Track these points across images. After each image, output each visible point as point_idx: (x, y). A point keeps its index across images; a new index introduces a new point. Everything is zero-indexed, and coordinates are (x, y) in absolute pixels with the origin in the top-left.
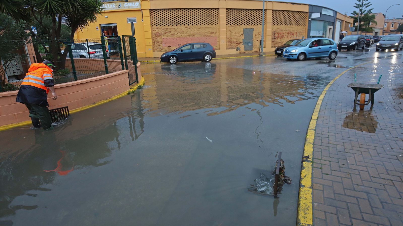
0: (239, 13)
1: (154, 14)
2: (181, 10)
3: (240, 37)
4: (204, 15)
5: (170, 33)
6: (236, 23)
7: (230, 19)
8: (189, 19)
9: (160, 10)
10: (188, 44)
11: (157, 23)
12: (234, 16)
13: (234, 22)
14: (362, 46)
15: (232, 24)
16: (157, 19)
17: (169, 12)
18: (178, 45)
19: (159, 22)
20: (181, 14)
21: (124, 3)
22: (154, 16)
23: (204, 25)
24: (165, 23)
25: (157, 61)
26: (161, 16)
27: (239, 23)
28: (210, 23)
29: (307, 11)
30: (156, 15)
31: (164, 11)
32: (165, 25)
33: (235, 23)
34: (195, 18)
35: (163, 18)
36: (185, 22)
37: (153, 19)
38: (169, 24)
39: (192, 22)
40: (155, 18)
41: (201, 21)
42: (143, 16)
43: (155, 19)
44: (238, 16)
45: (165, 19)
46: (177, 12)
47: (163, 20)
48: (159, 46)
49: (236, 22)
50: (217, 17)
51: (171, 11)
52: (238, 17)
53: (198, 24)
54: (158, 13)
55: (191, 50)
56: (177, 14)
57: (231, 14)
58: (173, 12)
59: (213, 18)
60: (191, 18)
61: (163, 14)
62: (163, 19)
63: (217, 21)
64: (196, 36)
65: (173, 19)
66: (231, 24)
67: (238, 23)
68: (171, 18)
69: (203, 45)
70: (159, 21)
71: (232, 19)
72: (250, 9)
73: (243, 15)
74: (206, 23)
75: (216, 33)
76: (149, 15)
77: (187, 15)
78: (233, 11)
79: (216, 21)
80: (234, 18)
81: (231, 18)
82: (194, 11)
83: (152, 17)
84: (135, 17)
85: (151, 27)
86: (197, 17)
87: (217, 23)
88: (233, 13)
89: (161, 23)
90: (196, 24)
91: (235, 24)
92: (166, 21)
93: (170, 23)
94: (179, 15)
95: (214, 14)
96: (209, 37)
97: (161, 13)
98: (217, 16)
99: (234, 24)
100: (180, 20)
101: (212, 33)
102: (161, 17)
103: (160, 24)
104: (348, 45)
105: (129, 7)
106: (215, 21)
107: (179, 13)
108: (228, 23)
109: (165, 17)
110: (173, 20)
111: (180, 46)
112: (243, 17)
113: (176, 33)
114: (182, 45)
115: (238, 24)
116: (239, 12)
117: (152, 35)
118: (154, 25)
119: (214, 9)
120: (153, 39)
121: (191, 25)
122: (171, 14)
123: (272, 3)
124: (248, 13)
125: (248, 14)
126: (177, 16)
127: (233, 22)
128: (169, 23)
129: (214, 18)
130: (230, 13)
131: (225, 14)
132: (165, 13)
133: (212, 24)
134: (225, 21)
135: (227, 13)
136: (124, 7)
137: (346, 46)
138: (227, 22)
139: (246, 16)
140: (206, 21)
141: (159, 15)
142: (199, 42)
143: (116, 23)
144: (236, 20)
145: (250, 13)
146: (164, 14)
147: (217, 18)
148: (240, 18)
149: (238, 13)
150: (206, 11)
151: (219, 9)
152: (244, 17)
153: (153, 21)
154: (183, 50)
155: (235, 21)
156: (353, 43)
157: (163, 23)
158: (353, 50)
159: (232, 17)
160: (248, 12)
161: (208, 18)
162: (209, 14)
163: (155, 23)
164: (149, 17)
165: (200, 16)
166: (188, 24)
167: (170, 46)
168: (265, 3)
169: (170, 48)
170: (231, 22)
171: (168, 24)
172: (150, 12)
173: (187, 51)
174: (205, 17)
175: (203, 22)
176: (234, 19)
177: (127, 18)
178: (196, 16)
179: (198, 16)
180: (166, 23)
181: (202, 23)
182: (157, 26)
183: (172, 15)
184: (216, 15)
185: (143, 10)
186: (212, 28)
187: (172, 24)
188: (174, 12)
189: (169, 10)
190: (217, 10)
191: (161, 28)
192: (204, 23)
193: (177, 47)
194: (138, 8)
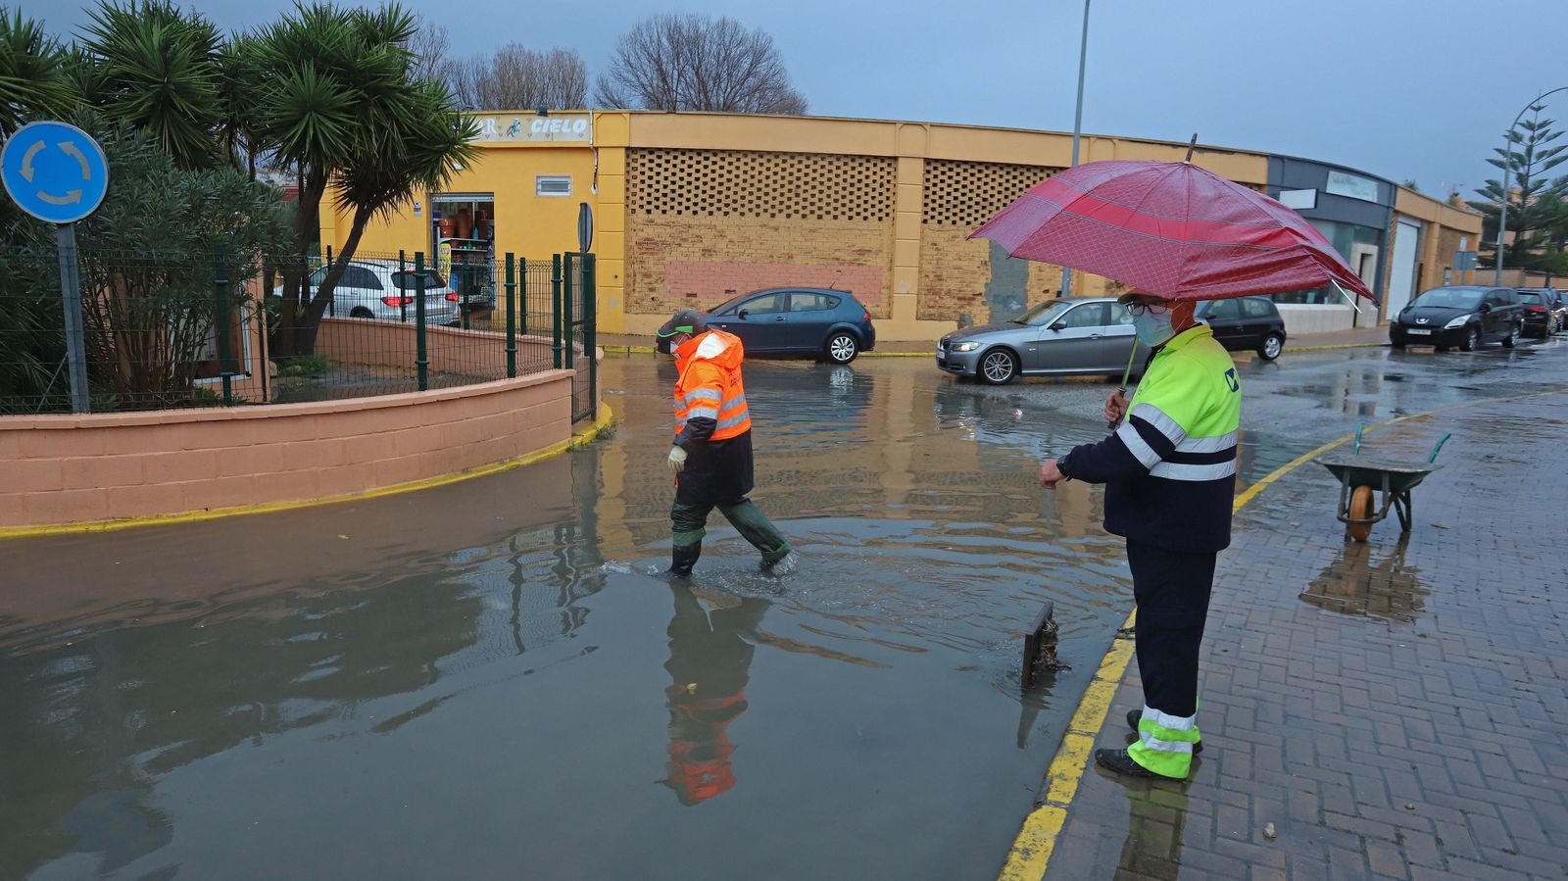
0: (974, 179)
1: (643, 165)
2: (746, 156)
3: (974, 273)
4: (835, 180)
5: (699, 245)
6: (962, 219)
7: (939, 201)
8: (777, 194)
9: (668, 153)
10: (768, 290)
11: (649, 203)
12: (956, 190)
13: (955, 214)
14: (1505, 334)
15: (944, 222)
16: (650, 186)
17: (698, 162)
18: (727, 291)
19: (657, 199)
20: (745, 172)
21: (529, 120)
22: (643, 173)
23: (835, 217)
24: (680, 204)
25: (639, 349)
26: (668, 174)
27: (976, 219)
28: (858, 214)
29: (1262, 180)
30: (651, 169)
31: (681, 158)
32: (680, 212)
33: (956, 218)
34: (800, 191)
35: (674, 183)
36: (761, 202)
37: (635, 185)
38: (698, 208)
39: (787, 203)
40: (643, 182)
41: (823, 204)
42: (599, 172)
43: (645, 186)
44: (971, 191)
45: (681, 187)
46: (730, 164)
47: (673, 191)
48: (652, 290)
49: (964, 215)
50: (888, 190)
51: (706, 159)
52: (969, 195)
53: (812, 212)
54: (659, 165)
55: (780, 315)
56: (730, 172)
57: (942, 181)
58: (714, 163)
59: (871, 194)
60: (785, 190)
61: (677, 170)
62: (676, 187)
63: (887, 206)
64: (798, 260)
65: (713, 188)
66: (940, 222)
67: (971, 219)
68: (705, 183)
69: (827, 296)
70: (659, 195)
71: (948, 202)
72: (1022, 166)
73: (992, 188)
74: (843, 213)
75: (881, 251)
76: (622, 169)
77: (768, 177)
78: (951, 170)
79: (882, 206)
80: (956, 198)
81: (941, 197)
82: (800, 162)
83: (635, 177)
84: (568, 175)
85: (626, 214)
86: (808, 187)
87: (887, 215)
88: (950, 178)
89: (665, 203)
90: (802, 212)
91: (959, 223)
92: (686, 195)
93: (701, 204)
94: (737, 176)
95: (877, 178)
96: (851, 268)
97: (670, 166)
98: (889, 186)
99: (954, 223)
100: (741, 193)
101: (862, 252)
102: (666, 178)
103: (662, 207)
104: (1439, 327)
105: (547, 135)
106: (878, 206)
107: (738, 168)
108: (928, 217)
109: (682, 179)
110: (714, 192)
111: (733, 296)
112: (992, 196)
113: (721, 244)
114: (740, 292)
115: (968, 223)
116: (978, 175)
117: (628, 248)
118: (638, 210)
119: (876, 157)
120: (629, 260)
121: (781, 218)
122: (708, 171)
123: (1114, 144)
124: (1013, 181)
125: (1014, 185)
126: (729, 180)
127: (949, 214)
128: (696, 204)
129: (876, 194)
130: (941, 177)
131: (920, 180)
132: (685, 166)
133: (865, 218)
134: (920, 208)
135: (928, 176)
136: (530, 135)
137: (1428, 333)
138: (926, 213)
139: (1005, 193)
140: (844, 205)
141: (661, 170)
142: (808, 285)
143: (491, 194)
144: (964, 207)
145: (1021, 182)
146: (682, 170)
147: (886, 194)
148: (979, 199)
149: (970, 179)
150: (845, 164)
151: (895, 158)
152: (997, 196)
153: (634, 194)
154: (747, 313)
155: (957, 210)
156: (1460, 321)
157: (675, 204)
158: (1457, 348)
159: (949, 194)
160: (1015, 178)
161: (851, 193)
162: (858, 177)
163: (644, 203)
164: (622, 180)
165: (822, 183)
166: (771, 211)
167: (695, 295)
168: (1083, 143)
169: (694, 300)
170: (940, 214)
171: (693, 208)
172: (628, 156)
173: (764, 319)
174: (839, 189)
175: (830, 209)
176: (954, 202)
177: (538, 177)
178: (806, 183)
179: (812, 183)
180: (685, 204)
181: (828, 213)
182: (649, 212)
183: (711, 175)
184: (885, 182)
185: (600, 150)
186: (867, 233)
187: (709, 209)
188: (720, 163)
189: (699, 154)
190: (889, 165)
191: (663, 222)
192: (836, 213)
193: (723, 299)
194: (582, 139)
